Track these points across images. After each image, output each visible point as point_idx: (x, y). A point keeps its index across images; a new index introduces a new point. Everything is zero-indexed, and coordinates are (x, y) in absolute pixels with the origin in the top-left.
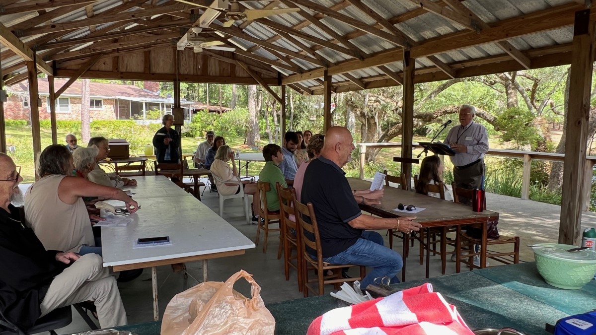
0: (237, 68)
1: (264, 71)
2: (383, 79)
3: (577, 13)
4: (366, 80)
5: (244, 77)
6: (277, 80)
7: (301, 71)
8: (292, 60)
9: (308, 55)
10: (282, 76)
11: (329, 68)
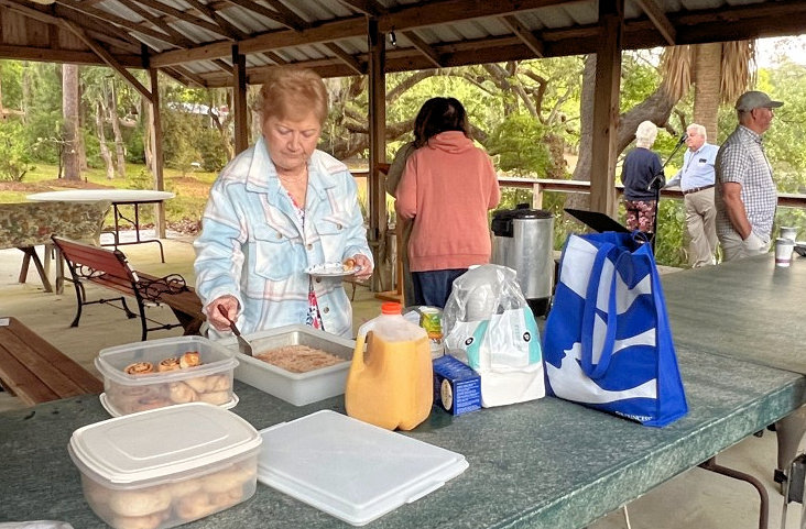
0: (61, 33)
1: (115, 42)
6: (140, 60)
7: (189, 45)
8: (169, 24)
9: (203, 16)
10: (149, 51)
11: (240, 42)
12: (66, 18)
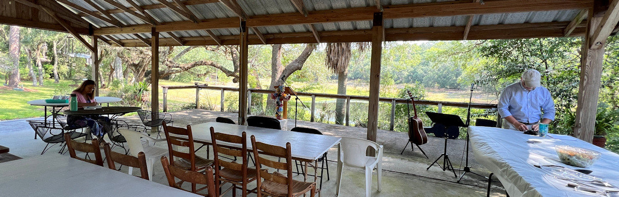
0: (41, 13)
1: (73, 21)
2: (203, 39)
3: (375, 13)
4: (186, 39)
5: (50, 23)
6: (88, 31)
7: (121, 26)
8: (111, 14)
9: (138, 12)
10: (93, 27)
11: (157, 27)
12: (44, 6)
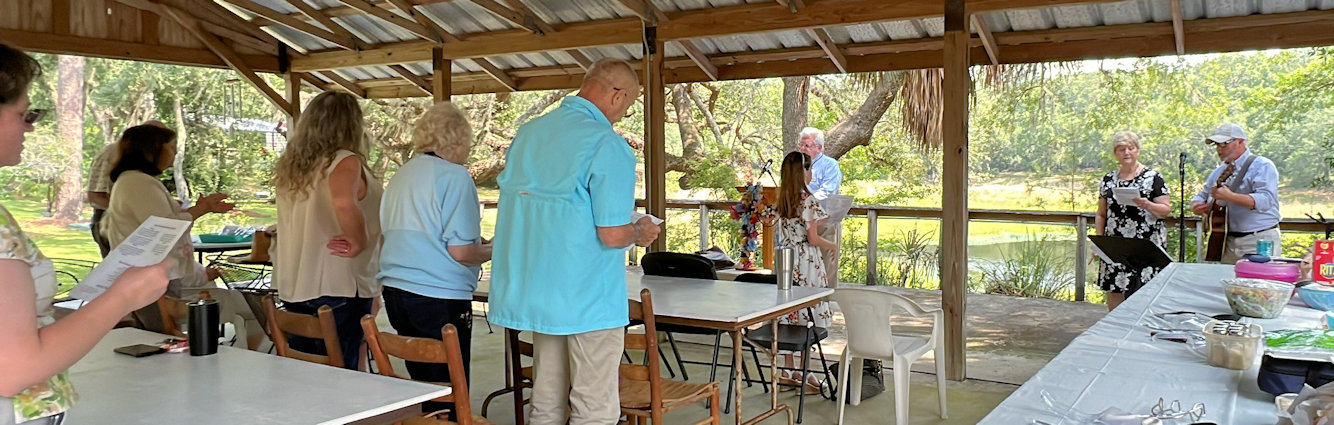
0: (163, 24)
1: (240, 38)
2: (562, 74)
4: (522, 74)
5: (185, 48)
6: (276, 61)
7: (357, 45)
8: (335, 19)
9: (397, 11)
10: (289, 52)
11: (445, 46)
12: (169, 5)
